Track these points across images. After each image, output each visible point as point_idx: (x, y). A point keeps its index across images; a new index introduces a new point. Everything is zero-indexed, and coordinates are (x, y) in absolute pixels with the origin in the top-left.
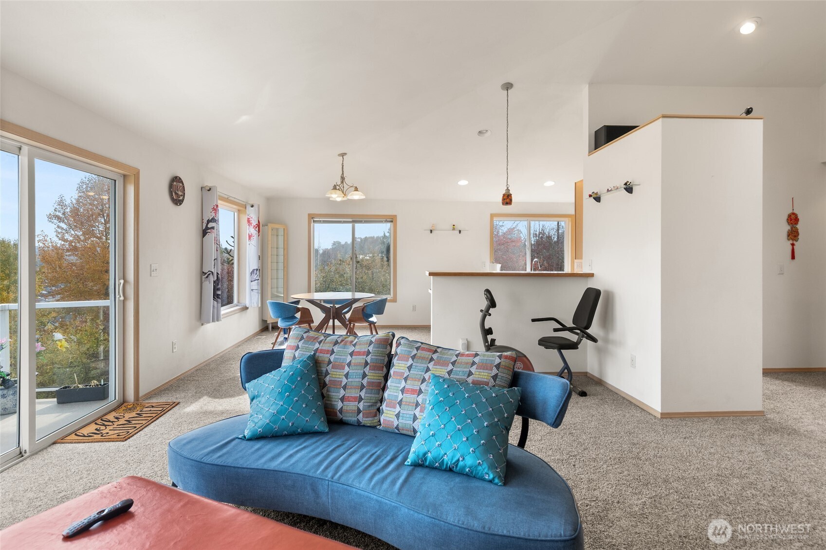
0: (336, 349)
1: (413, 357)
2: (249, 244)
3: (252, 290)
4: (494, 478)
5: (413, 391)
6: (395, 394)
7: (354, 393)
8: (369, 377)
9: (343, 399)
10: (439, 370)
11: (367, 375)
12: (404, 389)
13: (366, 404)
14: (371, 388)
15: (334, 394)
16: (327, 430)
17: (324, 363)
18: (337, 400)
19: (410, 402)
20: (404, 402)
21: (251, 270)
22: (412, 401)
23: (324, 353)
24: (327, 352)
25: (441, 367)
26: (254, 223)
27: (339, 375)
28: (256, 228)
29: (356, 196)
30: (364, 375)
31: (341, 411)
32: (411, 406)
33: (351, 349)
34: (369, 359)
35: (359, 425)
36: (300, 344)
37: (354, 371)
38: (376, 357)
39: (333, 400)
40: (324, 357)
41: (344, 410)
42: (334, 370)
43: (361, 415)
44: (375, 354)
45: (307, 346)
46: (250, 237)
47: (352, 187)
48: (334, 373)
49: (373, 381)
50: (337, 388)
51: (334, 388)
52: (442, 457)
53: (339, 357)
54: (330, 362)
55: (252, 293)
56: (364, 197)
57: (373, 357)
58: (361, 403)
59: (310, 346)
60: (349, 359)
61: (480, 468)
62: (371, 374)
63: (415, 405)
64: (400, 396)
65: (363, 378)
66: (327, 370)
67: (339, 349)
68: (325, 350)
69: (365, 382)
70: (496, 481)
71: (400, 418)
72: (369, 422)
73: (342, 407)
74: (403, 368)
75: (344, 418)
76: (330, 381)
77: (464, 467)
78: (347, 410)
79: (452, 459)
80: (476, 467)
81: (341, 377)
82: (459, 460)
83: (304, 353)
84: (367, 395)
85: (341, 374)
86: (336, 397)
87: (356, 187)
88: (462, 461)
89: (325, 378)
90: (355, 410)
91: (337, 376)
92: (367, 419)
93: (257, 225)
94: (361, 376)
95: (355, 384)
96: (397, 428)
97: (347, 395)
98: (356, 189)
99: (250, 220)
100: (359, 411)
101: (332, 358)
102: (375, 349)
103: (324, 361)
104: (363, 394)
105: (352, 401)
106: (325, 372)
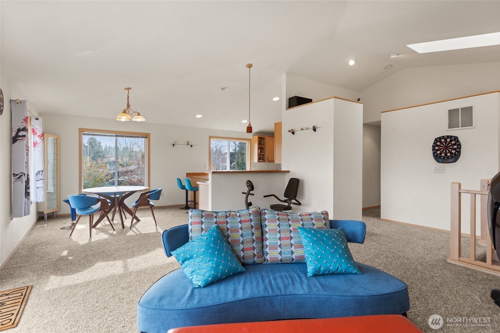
0: (228, 220)
1: (279, 219)
2: (34, 150)
3: (38, 188)
4: (357, 272)
5: (287, 238)
6: (275, 241)
7: (250, 245)
8: (256, 234)
9: (243, 250)
10: (296, 224)
11: (254, 234)
12: (280, 238)
13: (257, 250)
14: (258, 240)
15: (236, 248)
16: (245, 270)
17: (224, 230)
18: (239, 251)
19: (287, 245)
20: (282, 245)
21: (36, 172)
22: (288, 244)
23: (222, 224)
24: (224, 223)
25: (297, 223)
26: (39, 133)
27: (237, 236)
28: (41, 137)
29: (139, 119)
30: (253, 234)
31: (243, 257)
32: (288, 246)
33: (239, 219)
34: (253, 223)
35: (254, 264)
36: (203, 220)
37: (246, 232)
38: (256, 222)
39: (236, 252)
40: (224, 226)
41: (245, 256)
42: (233, 233)
43: (256, 257)
44: (255, 221)
45: (208, 220)
46: (35, 144)
47: (135, 112)
48: (233, 235)
49: (258, 236)
50: (237, 244)
51: (236, 244)
52: (329, 268)
53: (233, 225)
54: (228, 229)
55: (38, 190)
56: (145, 120)
57: (255, 222)
58: (255, 250)
59: (211, 221)
60: (240, 225)
61: (350, 268)
62: (256, 233)
63: (290, 245)
64: (279, 242)
65: (253, 236)
66: (228, 234)
67: (231, 220)
68: (222, 222)
69: (254, 237)
70: (358, 273)
71: (283, 254)
72: (260, 261)
73: (244, 255)
74: (274, 226)
75: (245, 262)
76: (232, 240)
77: (342, 270)
78: (247, 256)
79: (335, 268)
80: (348, 268)
81: (238, 237)
82: (338, 267)
83: (209, 225)
84: (257, 245)
85: (238, 235)
86: (238, 250)
87: (139, 113)
88: (340, 267)
89: (228, 239)
90: (252, 255)
91: (236, 237)
92: (259, 259)
93: (42, 134)
94: (251, 235)
95: (249, 240)
96: (281, 260)
97: (245, 247)
98: (139, 114)
99: (35, 130)
100: (255, 255)
101: (229, 226)
102: (254, 218)
103: (224, 229)
104: (254, 245)
105: (249, 250)
106: (227, 235)
